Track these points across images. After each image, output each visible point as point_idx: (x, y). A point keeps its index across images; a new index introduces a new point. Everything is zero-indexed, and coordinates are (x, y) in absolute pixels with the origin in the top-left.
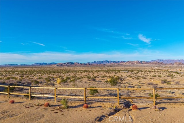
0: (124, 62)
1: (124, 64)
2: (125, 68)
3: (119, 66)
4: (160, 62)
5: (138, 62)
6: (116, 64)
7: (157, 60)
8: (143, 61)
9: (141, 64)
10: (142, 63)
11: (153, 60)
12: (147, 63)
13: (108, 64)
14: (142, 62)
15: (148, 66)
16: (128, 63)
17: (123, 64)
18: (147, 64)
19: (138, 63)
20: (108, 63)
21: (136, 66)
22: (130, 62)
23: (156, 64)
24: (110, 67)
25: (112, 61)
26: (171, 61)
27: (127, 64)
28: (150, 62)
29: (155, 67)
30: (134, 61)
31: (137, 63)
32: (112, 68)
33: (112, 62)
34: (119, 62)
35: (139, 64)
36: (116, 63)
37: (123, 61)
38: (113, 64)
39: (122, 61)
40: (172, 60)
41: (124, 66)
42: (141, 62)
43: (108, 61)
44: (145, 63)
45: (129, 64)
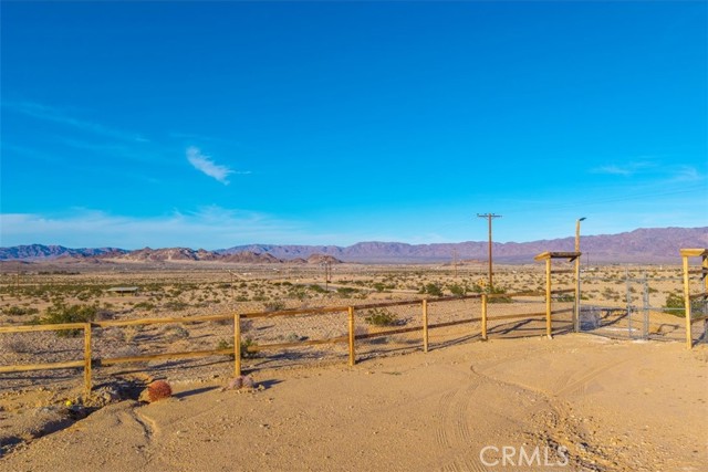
0: (120, 252)
1: (123, 260)
2: (125, 276)
3: (96, 270)
4: (264, 253)
5: (182, 252)
6: (83, 262)
7: (252, 246)
8: (202, 250)
9: (192, 262)
10: (196, 259)
11: (236, 248)
12: (215, 255)
13: (43, 261)
14: (197, 255)
15: (217, 269)
16: (140, 255)
17: (115, 260)
18: (216, 262)
19: (181, 258)
20: (47, 254)
21: (174, 268)
22: (147, 252)
23: (248, 259)
24: (56, 273)
25: (63, 249)
26: (298, 249)
27: (136, 261)
28: (225, 253)
29: (244, 270)
30: (165, 249)
31: (175, 257)
32: (66, 277)
33: (66, 253)
34: (97, 251)
35: (185, 261)
36: (84, 255)
37: (119, 250)
38: (71, 259)
39: (110, 249)
40: (302, 247)
41: (121, 269)
42: (192, 254)
43: (44, 248)
44: (208, 258)
45: (143, 262)
